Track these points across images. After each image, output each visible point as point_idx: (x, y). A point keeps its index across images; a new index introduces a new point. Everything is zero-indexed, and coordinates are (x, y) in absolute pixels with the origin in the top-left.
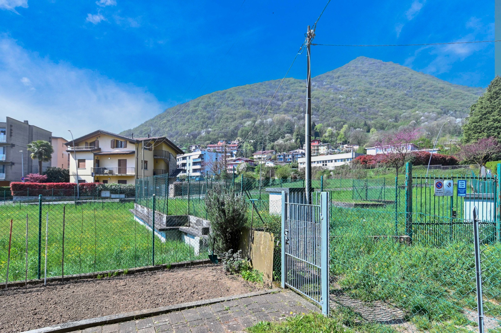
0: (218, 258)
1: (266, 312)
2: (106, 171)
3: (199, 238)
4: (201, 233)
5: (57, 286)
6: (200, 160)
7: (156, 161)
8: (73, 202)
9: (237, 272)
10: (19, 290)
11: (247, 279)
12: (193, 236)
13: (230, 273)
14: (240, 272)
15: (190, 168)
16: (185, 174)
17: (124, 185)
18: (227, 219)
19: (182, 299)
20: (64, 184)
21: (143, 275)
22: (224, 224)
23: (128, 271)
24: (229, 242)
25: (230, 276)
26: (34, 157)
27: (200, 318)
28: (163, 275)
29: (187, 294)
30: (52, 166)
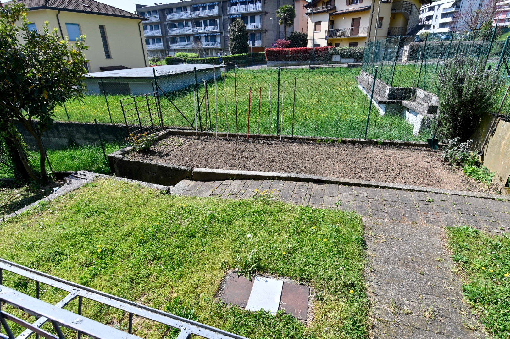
0: (440, 143)
1: (479, 218)
2: (339, 33)
3: (423, 117)
4: (426, 111)
5: (288, 143)
6: (453, 10)
7: (393, 16)
8: (308, 67)
9: (458, 164)
10: (265, 141)
11: (469, 176)
12: (416, 113)
13: (449, 163)
14: (463, 165)
15: (436, 22)
16: (428, 31)
17: (354, 48)
18: (462, 101)
19: (385, 178)
20: (302, 49)
21: (354, 147)
22: (457, 106)
23: (342, 141)
24: (459, 127)
25: (448, 166)
26: (282, 23)
27: (397, 200)
28: (373, 150)
29: (392, 174)
30: (294, 31)
